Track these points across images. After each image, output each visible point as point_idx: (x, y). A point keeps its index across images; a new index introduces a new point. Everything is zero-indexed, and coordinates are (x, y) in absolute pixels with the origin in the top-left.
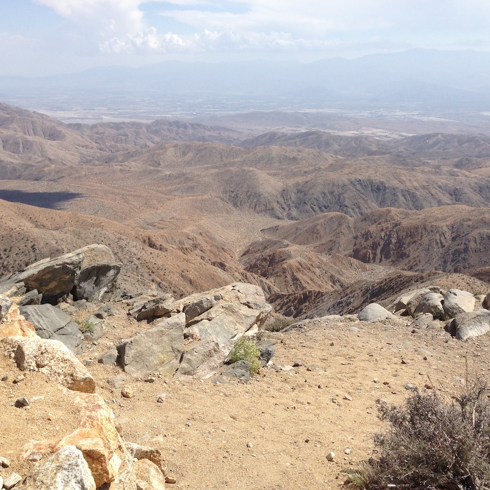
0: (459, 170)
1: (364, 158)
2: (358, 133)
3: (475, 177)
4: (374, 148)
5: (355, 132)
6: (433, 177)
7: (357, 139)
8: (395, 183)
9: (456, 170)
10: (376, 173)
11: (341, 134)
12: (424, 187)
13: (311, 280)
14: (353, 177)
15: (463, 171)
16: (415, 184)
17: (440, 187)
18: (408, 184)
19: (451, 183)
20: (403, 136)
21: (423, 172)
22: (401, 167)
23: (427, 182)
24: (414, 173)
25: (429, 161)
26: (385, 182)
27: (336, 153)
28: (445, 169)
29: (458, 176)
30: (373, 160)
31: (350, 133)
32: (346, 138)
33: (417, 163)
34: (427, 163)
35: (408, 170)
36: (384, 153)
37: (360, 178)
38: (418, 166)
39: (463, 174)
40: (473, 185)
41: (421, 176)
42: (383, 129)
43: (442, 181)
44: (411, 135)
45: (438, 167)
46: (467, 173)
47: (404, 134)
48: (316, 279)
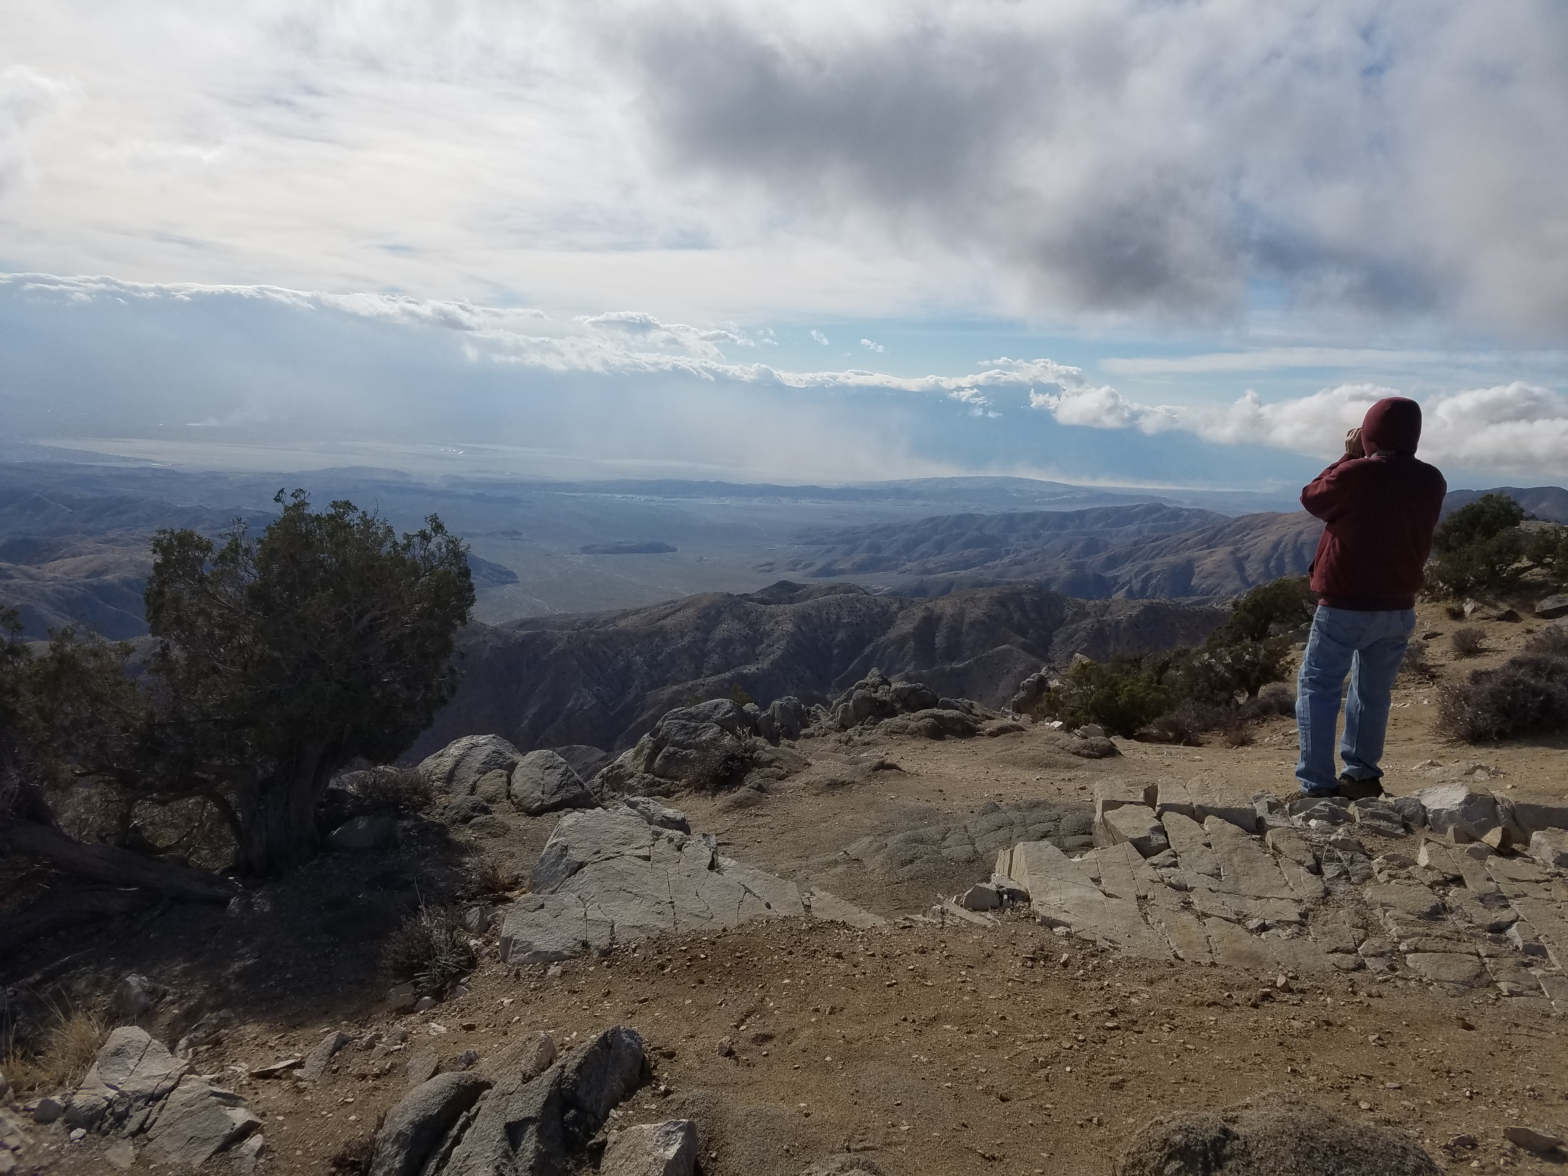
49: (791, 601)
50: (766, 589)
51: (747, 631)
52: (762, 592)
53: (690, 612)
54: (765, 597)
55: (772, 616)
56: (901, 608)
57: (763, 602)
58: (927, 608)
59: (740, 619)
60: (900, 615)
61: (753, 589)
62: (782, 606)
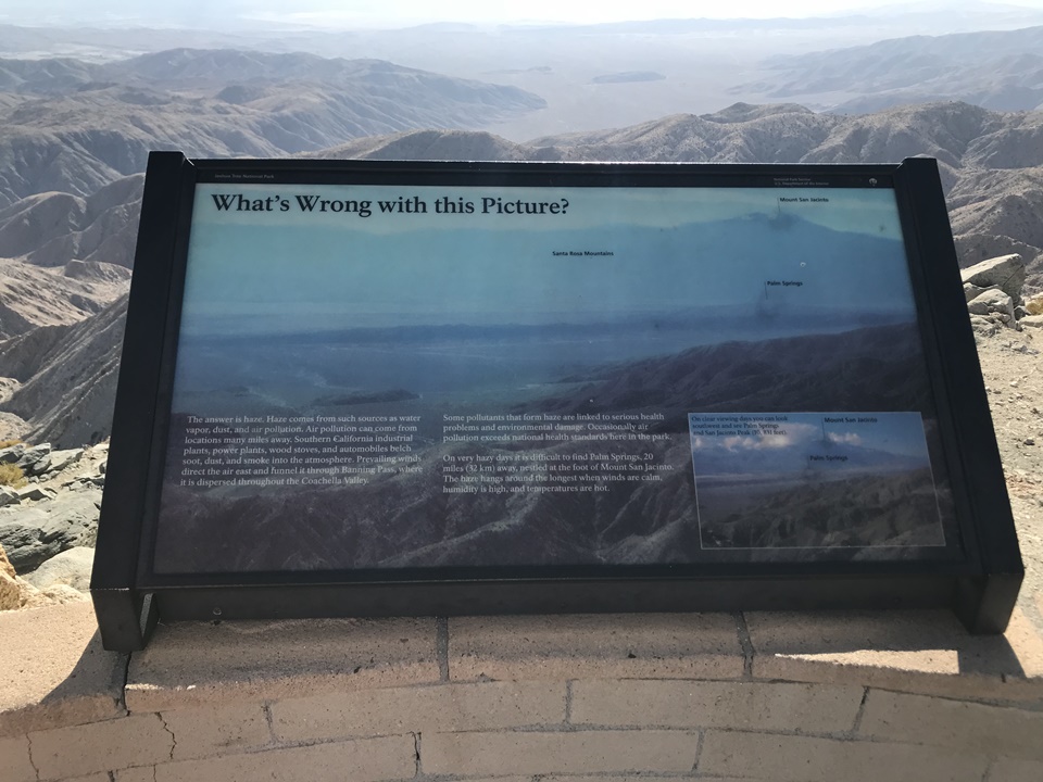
0: (227, 104)
1: (74, 96)
2: (49, 53)
3: (253, 113)
4: (86, 79)
5: (45, 53)
6: (195, 118)
7: (51, 64)
8: (137, 133)
9: (223, 104)
10: (100, 119)
11: (20, 57)
12: (183, 136)
13: (40, 309)
14: (63, 130)
15: (235, 106)
16: (170, 132)
17: (208, 133)
18: (158, 132)
19: (222, 125)
20: (127, 55)
21: (176, 111)
22: (139, 106)
23: (187, 127)
24: (164, 115)
25: (181, 94)
26: (120, 131)
27: (19, 90)
28: (208, 105)
29: (228, 113)
30: (89, 98)
31: (35, 56)
32: (32, 64)
33: (163, 98)
34: (179, 97)
35: (151, 110)
36: (106, 86)
37: (77, 129)
38: (166, 103)
39: (236, 109)
40: (254, 125)
41: (174, 118)
42: (92, 45)
43: (209, 123)
44: (140, 53)
45: (197, 102)
46: (241, 108)
47: (130, 52)
48: (48, 307)
49: (744, 119)
50: (725, 110)
51: (705, 144)
52: (721, 112)
53: (661, 130)
54: (724, 117)
55: (726, 133)
56: (835, 125)
57: (721, 121)
58: (858, 124)
59: (700, 135)
60: (833, 130)
61: (714, 109)
62: (734, 124)
